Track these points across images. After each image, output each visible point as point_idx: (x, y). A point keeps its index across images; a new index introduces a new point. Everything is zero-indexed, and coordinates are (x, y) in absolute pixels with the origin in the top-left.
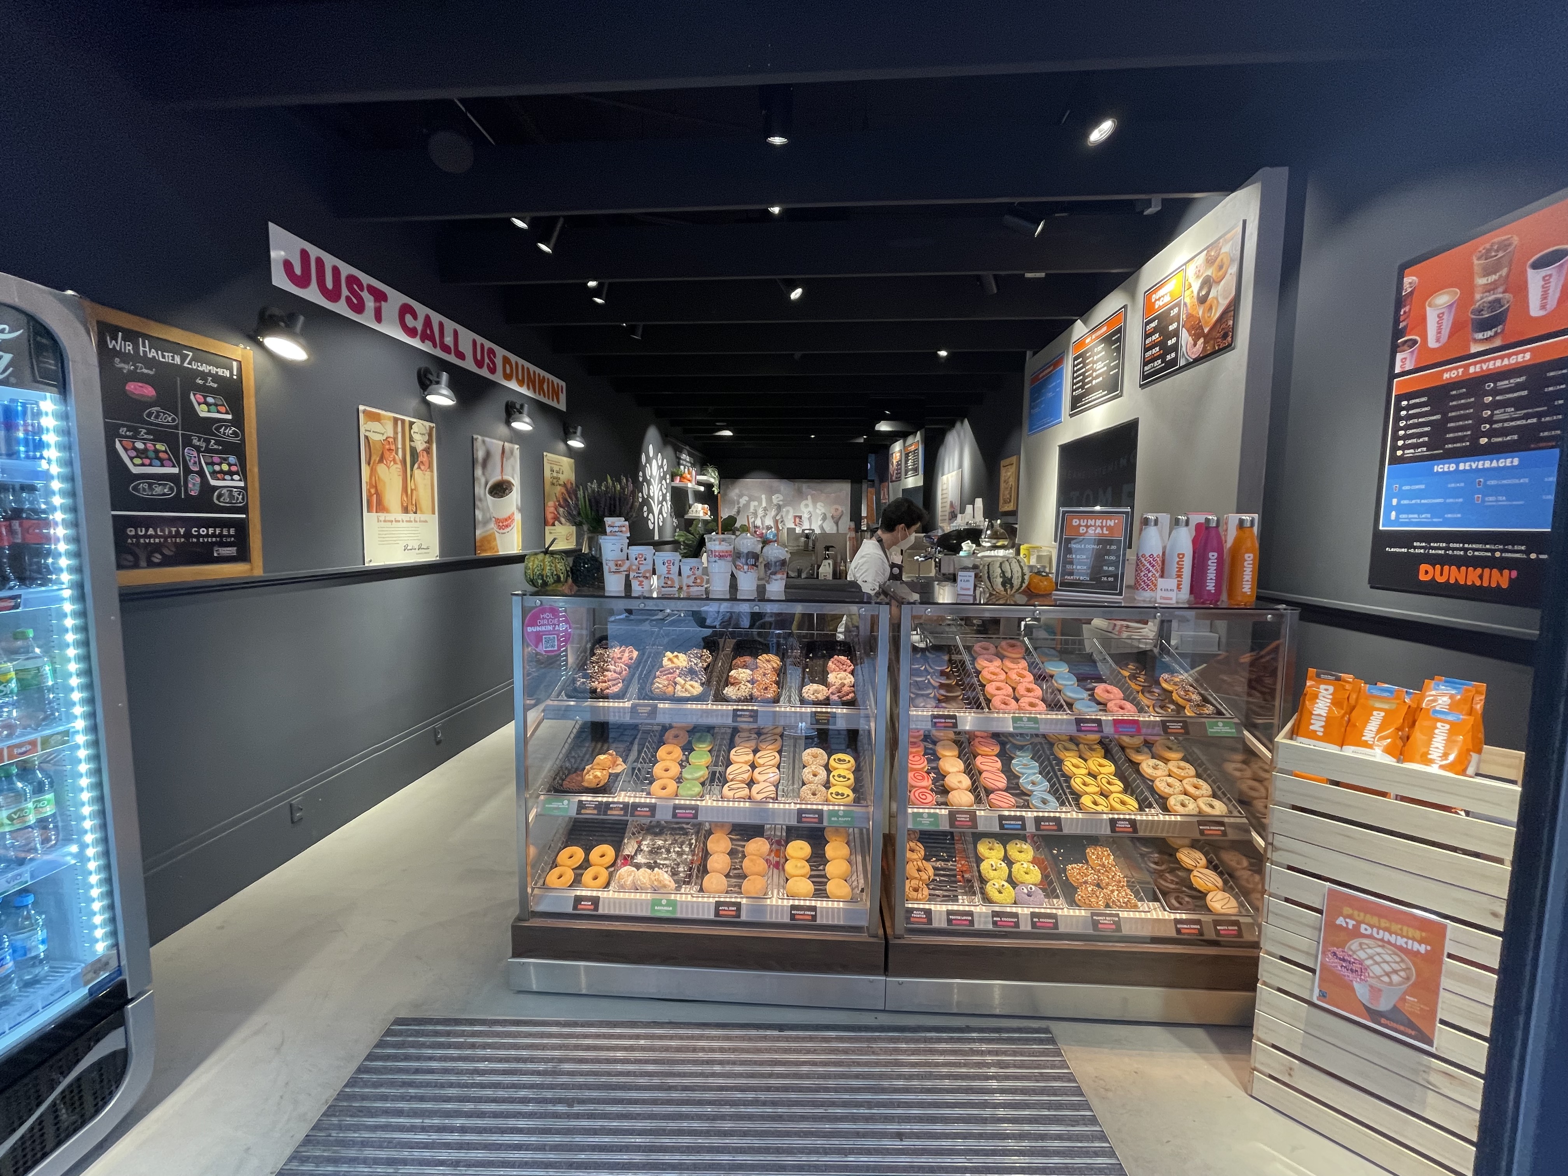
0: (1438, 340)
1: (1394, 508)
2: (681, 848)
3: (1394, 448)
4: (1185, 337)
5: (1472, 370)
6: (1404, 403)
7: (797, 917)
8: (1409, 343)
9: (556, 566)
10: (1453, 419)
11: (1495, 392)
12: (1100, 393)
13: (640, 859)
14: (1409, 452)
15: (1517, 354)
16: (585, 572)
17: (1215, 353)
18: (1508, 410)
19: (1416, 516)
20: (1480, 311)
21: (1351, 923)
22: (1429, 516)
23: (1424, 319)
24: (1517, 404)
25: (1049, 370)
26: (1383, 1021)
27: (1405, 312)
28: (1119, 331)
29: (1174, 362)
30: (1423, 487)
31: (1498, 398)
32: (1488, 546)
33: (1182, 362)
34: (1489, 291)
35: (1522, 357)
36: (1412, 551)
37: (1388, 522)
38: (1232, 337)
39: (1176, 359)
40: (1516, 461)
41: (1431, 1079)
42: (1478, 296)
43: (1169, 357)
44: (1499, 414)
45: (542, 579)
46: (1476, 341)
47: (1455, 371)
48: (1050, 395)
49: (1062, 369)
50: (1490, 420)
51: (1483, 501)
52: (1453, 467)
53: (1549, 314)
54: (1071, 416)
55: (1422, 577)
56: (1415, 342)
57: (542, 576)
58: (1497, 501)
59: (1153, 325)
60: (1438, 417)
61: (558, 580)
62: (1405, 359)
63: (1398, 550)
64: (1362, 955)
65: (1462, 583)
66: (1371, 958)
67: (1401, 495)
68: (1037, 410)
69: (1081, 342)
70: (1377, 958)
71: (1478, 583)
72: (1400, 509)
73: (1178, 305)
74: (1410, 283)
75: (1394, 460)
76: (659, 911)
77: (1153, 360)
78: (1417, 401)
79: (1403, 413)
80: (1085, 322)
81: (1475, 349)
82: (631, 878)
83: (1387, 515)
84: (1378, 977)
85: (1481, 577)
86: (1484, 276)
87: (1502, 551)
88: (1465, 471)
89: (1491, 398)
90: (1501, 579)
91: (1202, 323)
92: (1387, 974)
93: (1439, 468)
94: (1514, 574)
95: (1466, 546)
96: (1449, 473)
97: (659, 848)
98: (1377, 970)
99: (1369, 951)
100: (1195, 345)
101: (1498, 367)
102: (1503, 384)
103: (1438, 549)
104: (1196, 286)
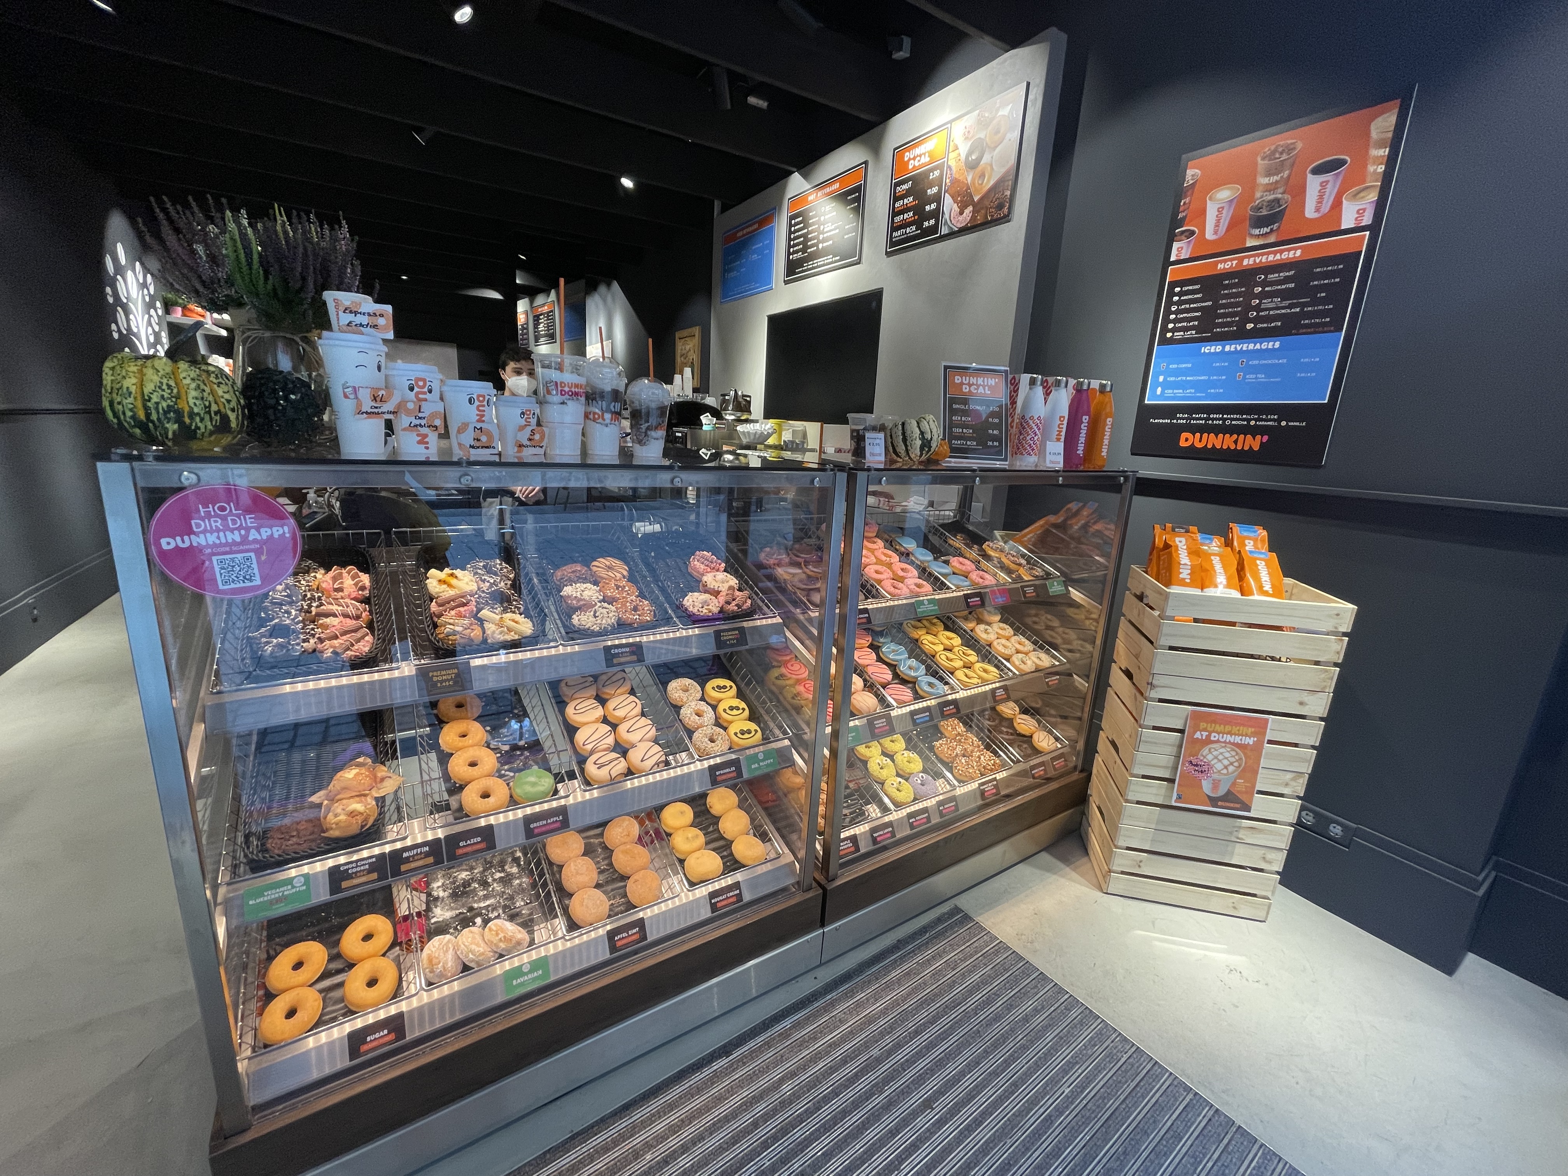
0: (1216, 233)
1: (1161, 384)
2: (503, 870)
3: (1165, 330)
4: (949, 205)
5: (1245, 262)
6: (1177, 289)
7: (719, 905)
8: (1187, 234)
9: (212, 392)
10: (1224, 306)
11: (1264, 284)
12: (829, 259)
13: (440, 914)
14: (1179, 335)
15: (1289, 250)
16: (290, 412)
17: (986, 224)
18: (1276, 300)
19: (1181, 391)
20: (1259, 208)
21: (1205, 734)
22: (1193, 391)
23: (1203, 212)
24: (1284, 295)
25: (751, 229)
26: (1220, 803)
27: (1184, 203)
28: (858, 189)
29: (934, 229)
30: (1190, 365)
31: (1267, 289)
32: (1244, 416)
33: (945, 231)
34: (1270, 191)
35: (1293, 253)
36: (1175, 421)
37: (1154, 396)
38: (1010, 208)
39: (936, 225)
40: (1277, 345)
41: (1240, 836)
42: (1258, 194)
43: (926, 224)
44: (1267, 303)
45: (179, 420)
46: (1252, 236)
47: (1230, 263)
48: (755, 257)
49: (772, 229)
50: (1258, 308)
51: (1244, 378)
52: (1219, 348)
53: (1321, 217)
54: (786, 282)
55: (1183, 444)
56: (1193, 233)
57: (179, 414)
58: (1256, 378)
59: (905, 187)
60: (1210, 303)
61: (223, 426)
62: (1182, 248)
63: (1161, 421)
64: (1210, 757)
65: (1218, 447)
66: (1216, 757)
67: (1168, 373)
68: (733, 274)
69: (799, 199)
70: (1221, 757)
71: (1233, 447)
72: (1166, 385)
73: (940, 167)
74: (1193, 176)
75: (1164, 341)
76: (522, 984)
77: (905, 225)
78: (1190, 288)
79: (1176, 298)
80: (805, 176)
81: (1250, 243)
82: (450, 955)
83: (1154, 390)
84: (1219, 771)
85: (1236, 442)
86: (1266, 176)
87: (1256, 420)
88: (1230, 352)
89: (1260, 289)
90: (1254, 443)
91: (972, 190)
92: (1226, 767)
93: (1208, 349)
94: (1266, 438)
95: (1225, 416)
96: (1216, 353)
97: (466, 884)
98: (1219, 766)
99: (1215, 753)
100: (961, 213)
101: (1271, 261)
102: (1272, 277)
103: (1199, 419)
104: (964, 149)
